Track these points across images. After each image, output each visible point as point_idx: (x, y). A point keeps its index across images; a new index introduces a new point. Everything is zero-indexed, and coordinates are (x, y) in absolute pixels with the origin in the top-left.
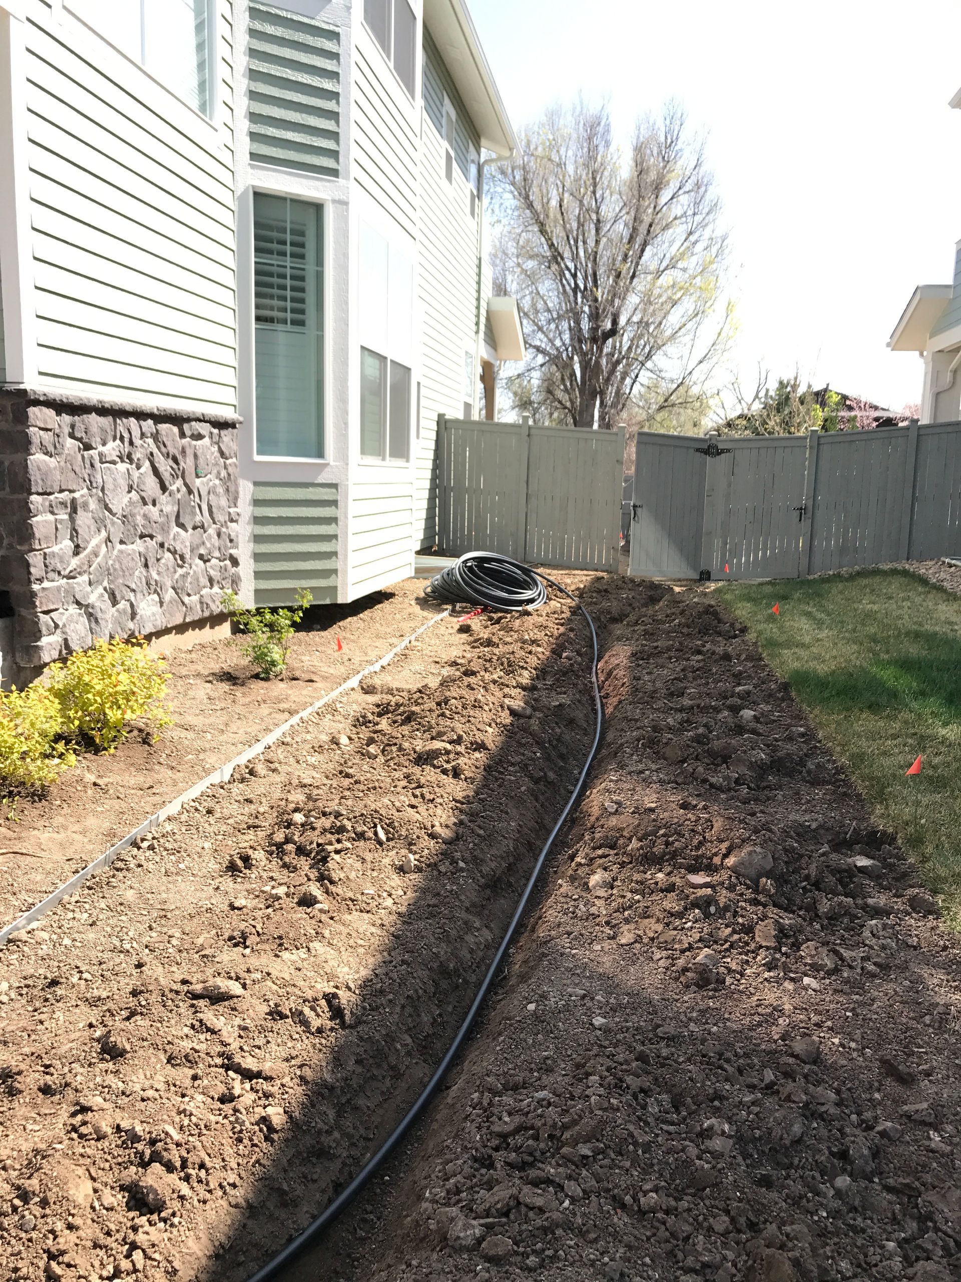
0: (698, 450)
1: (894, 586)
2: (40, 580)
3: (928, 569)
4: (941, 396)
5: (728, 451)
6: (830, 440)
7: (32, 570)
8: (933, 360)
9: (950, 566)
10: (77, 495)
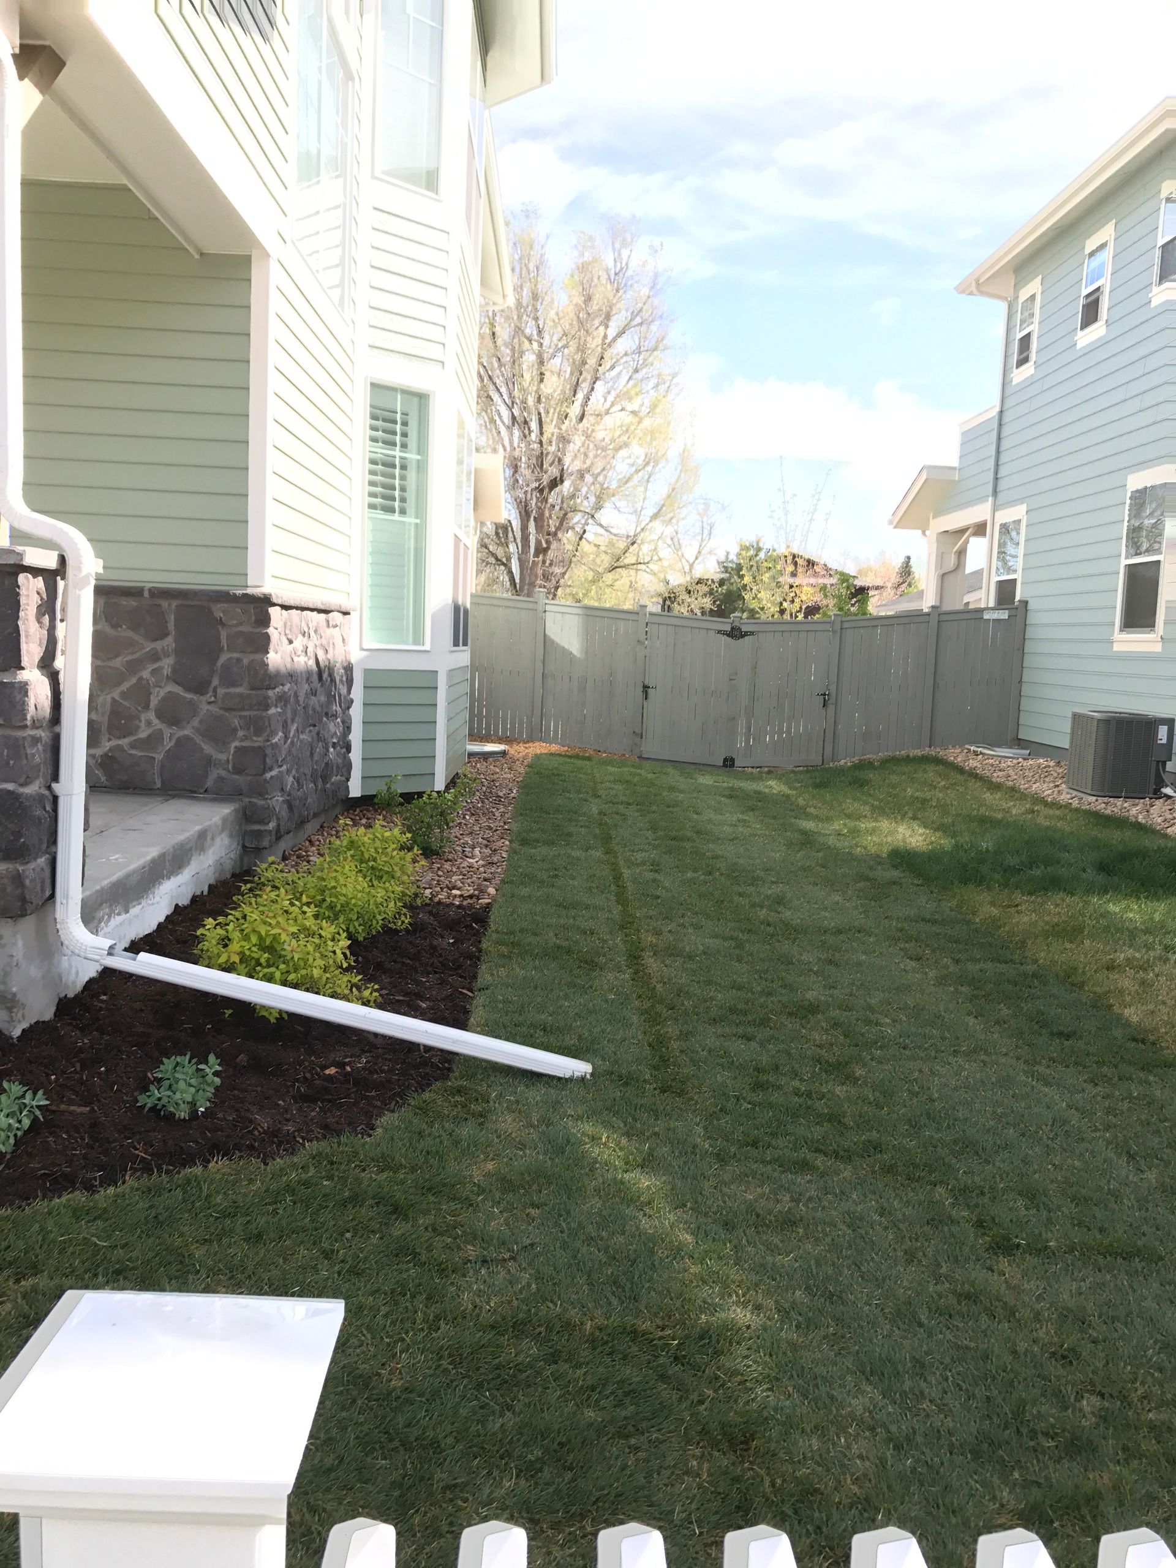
0: (719, 632)
1: (930, 773)
2: (271, 769)
3: (955, 755)
4: (946, 577)
5: (752, 633)
6: (853, 624)
7: (268, 760)
8: (938, 541)
9: (976, 754)
10: (286, 688)
